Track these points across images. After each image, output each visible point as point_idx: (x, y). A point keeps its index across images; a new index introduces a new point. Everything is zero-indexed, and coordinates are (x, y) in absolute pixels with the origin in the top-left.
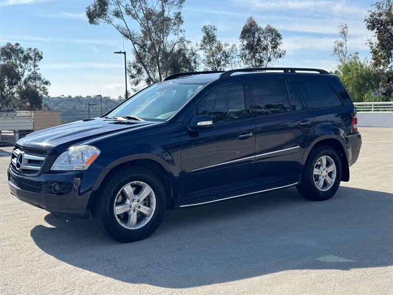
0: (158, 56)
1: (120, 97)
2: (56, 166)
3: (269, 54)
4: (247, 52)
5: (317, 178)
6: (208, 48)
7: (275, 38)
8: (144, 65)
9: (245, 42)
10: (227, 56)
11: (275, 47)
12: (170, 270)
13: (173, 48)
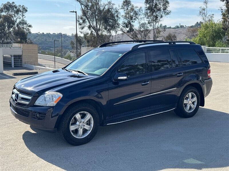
0: (95, 12)
1: (73, 34)
2: (37, 103)
3: (161, 13)
4: (149, 11)
5: (186, 105)
6: (126, 8)
7: (165, 4)
8: (87, 18)
9: (148, 6)
10: (136, 14)
11: (165, 9)
12: (101, 167)
13: (104, 8)
